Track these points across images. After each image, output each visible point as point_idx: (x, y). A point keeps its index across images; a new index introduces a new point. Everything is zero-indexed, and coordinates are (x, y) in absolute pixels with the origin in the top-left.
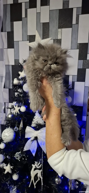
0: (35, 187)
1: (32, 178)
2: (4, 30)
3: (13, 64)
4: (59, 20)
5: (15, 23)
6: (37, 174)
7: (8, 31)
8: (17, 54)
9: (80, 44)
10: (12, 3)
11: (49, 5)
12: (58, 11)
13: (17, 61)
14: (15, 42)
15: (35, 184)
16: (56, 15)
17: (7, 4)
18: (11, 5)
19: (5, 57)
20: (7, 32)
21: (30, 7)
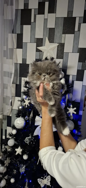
2: (14, 33)
3: (21, 63)
4: (63, 26)
5: (24, 26)
7: (18, 33)
8: (25, 54)
9: (80, 48)
10: (23, 8)
11: (56, 13)
12: (63, 19)
13: (24, 60)
14: (23, 44)
16: (61, 22)
17: (18, 9)
18: (22, 10)
19: (14, 57)
21: (39, 14)
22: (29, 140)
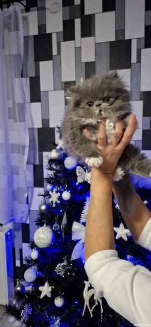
0: (92, 316)
1: (86, 302)
2: (24, 75)
3: (41, 126)
4: (110, 57)
5: (41, 63)
6: (93, 295)
7: (31, 76)
8: (45, 111)
9: (144, 92)
10: (36, 33)
11: (94, 36)
12: (108, 45)
13: (45, 122)
14: (42, 94)
15: (91, 311)
16: (106, 51)
17: (28, 36)
18: (35, 37)
19: (27, 117)
20: (30, 78)
21: (65, 40)
22: (64, 268)
